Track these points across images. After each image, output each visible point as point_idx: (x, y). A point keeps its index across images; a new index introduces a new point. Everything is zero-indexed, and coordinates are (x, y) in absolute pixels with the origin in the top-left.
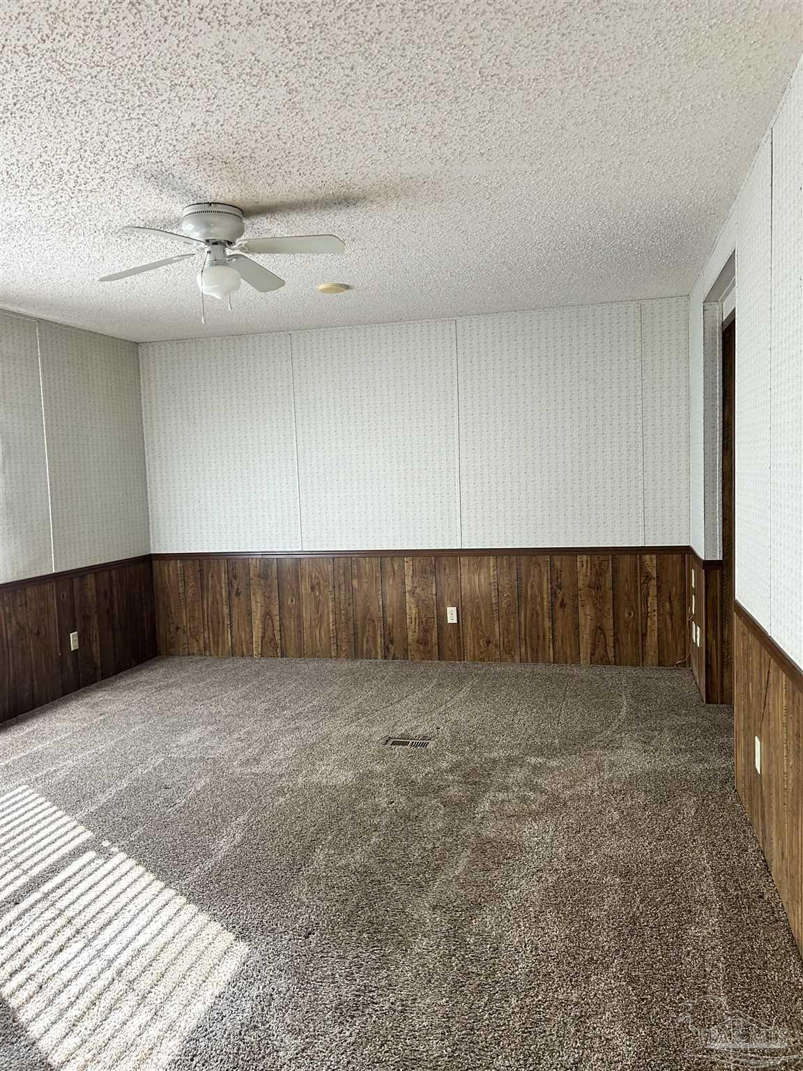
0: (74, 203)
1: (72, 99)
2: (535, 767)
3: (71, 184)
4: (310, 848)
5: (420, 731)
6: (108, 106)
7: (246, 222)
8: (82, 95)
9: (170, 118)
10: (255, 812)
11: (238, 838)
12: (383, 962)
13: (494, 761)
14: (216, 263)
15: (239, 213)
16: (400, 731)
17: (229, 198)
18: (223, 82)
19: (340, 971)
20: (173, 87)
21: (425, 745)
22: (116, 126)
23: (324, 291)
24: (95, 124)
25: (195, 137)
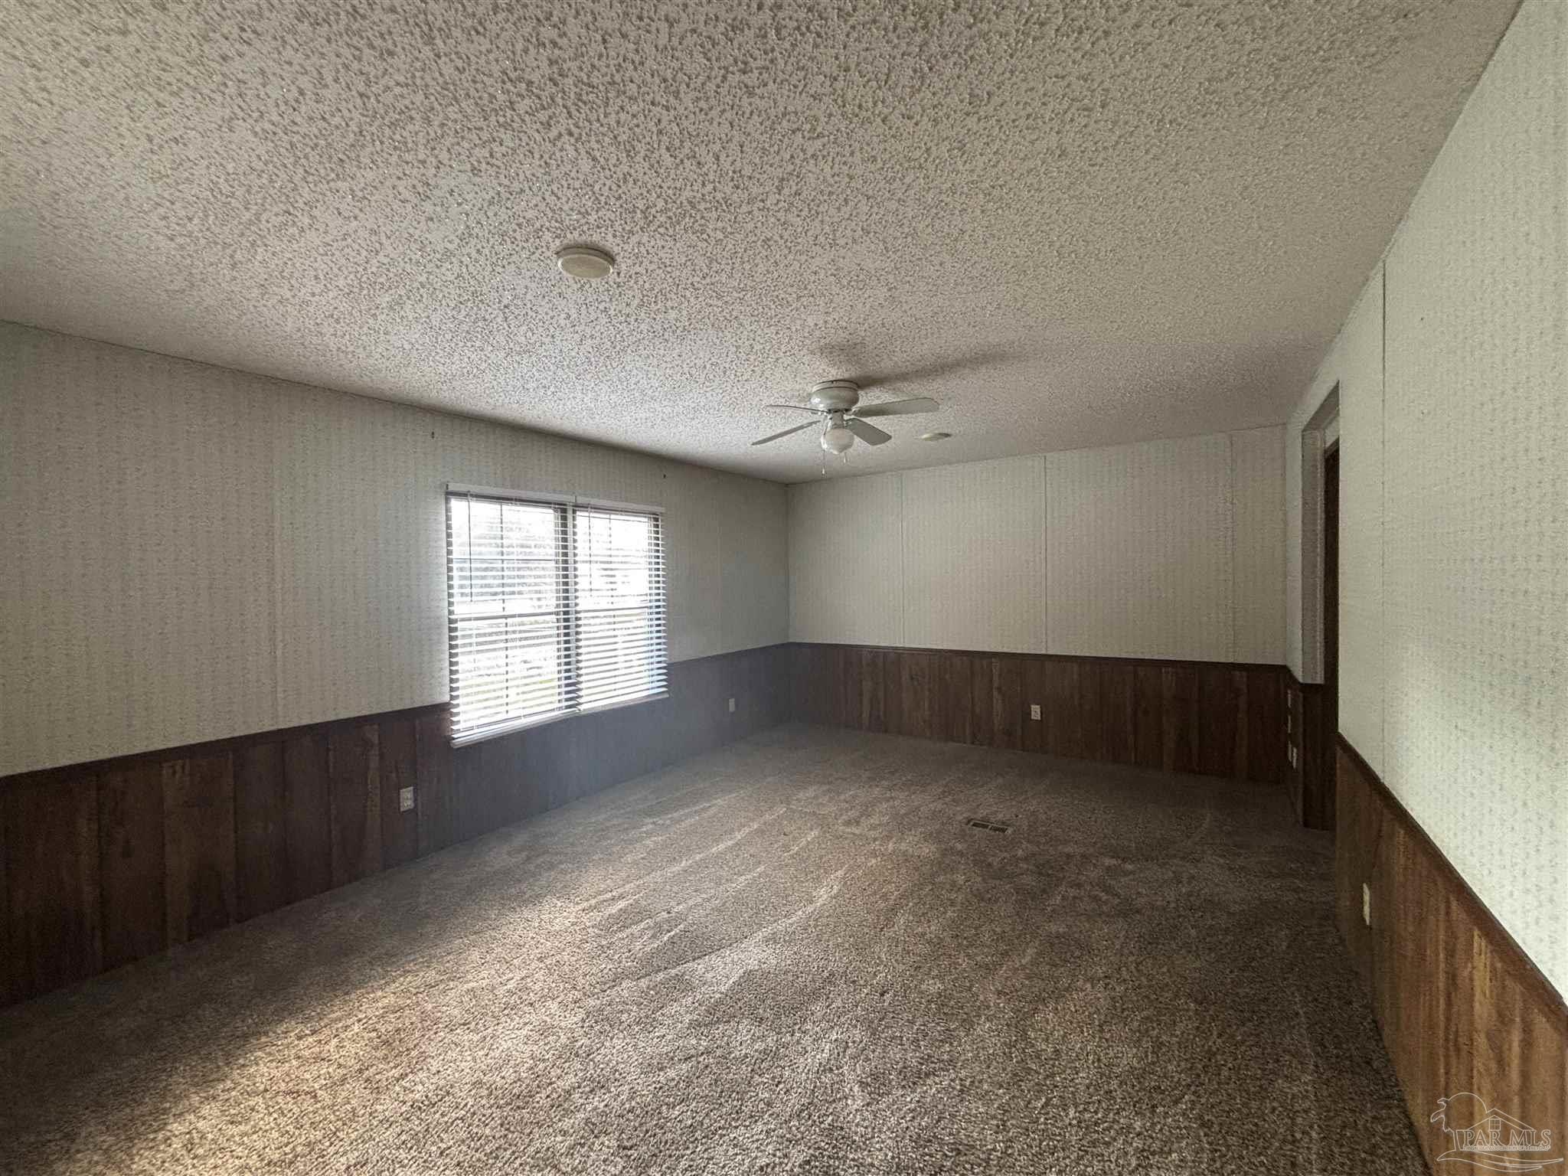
0: (735, 390)
1: (728, 316)
2: (1109, 868)
3: (733, 377)
4: (893, 910)
5: (1000, 816)
6: (753, 319)
7: (861, 393)
8: (735, 313)
9: (798, 322)
10: (851, 869)
11: (836, 889)
12: (949, 1037)
13: (1069, 856)
14: (836, 427)
15: (855, 387)
16: (981, 813)
17: (846, 376)
18: (835, 290)
19: (909, 1035)
20: (799, 298)
21: (1003, 830)
22: (759, 332)
23: (926, 439)
24: (745, 333)
25: (817, 333)
